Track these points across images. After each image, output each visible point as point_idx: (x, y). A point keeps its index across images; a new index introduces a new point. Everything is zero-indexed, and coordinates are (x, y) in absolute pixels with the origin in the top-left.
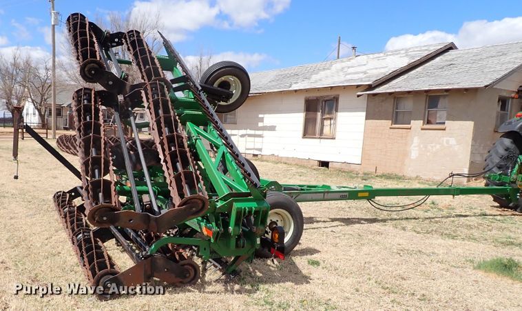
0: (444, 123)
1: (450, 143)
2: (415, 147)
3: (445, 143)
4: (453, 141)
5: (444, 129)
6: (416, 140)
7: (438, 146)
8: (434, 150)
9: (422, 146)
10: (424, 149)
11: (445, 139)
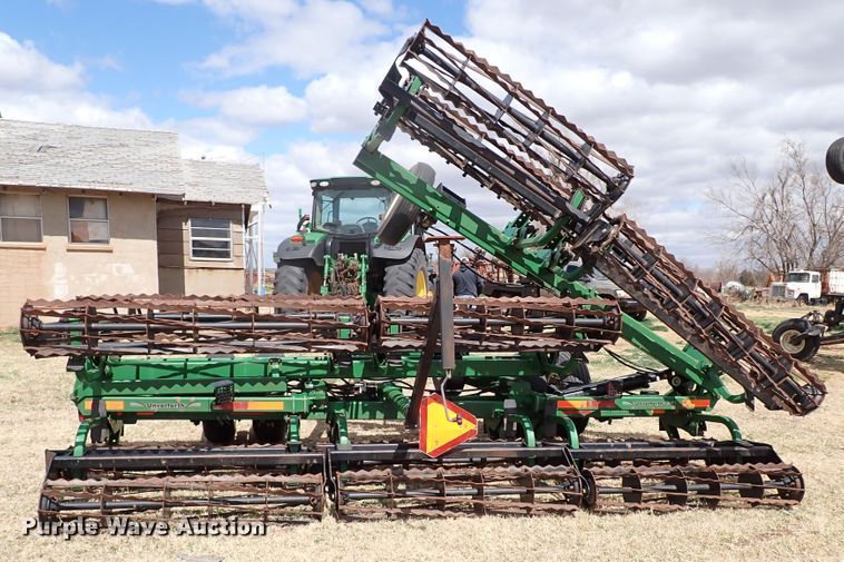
0: (107, 242)
1: (124, 271)
2: (59, 279)
3: (114, 271)
4: (127, 269)
5: (111, 251)
6: (59, 269)
7: (104, 277)
8: (97, 282)
9: (73, 278)
10: (77, 282)
11: (114, 265)
